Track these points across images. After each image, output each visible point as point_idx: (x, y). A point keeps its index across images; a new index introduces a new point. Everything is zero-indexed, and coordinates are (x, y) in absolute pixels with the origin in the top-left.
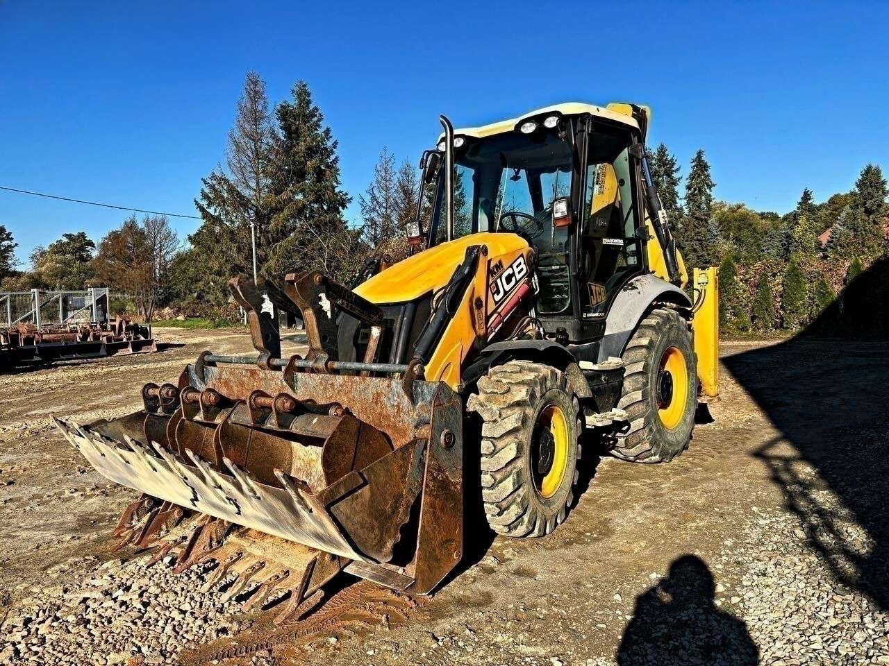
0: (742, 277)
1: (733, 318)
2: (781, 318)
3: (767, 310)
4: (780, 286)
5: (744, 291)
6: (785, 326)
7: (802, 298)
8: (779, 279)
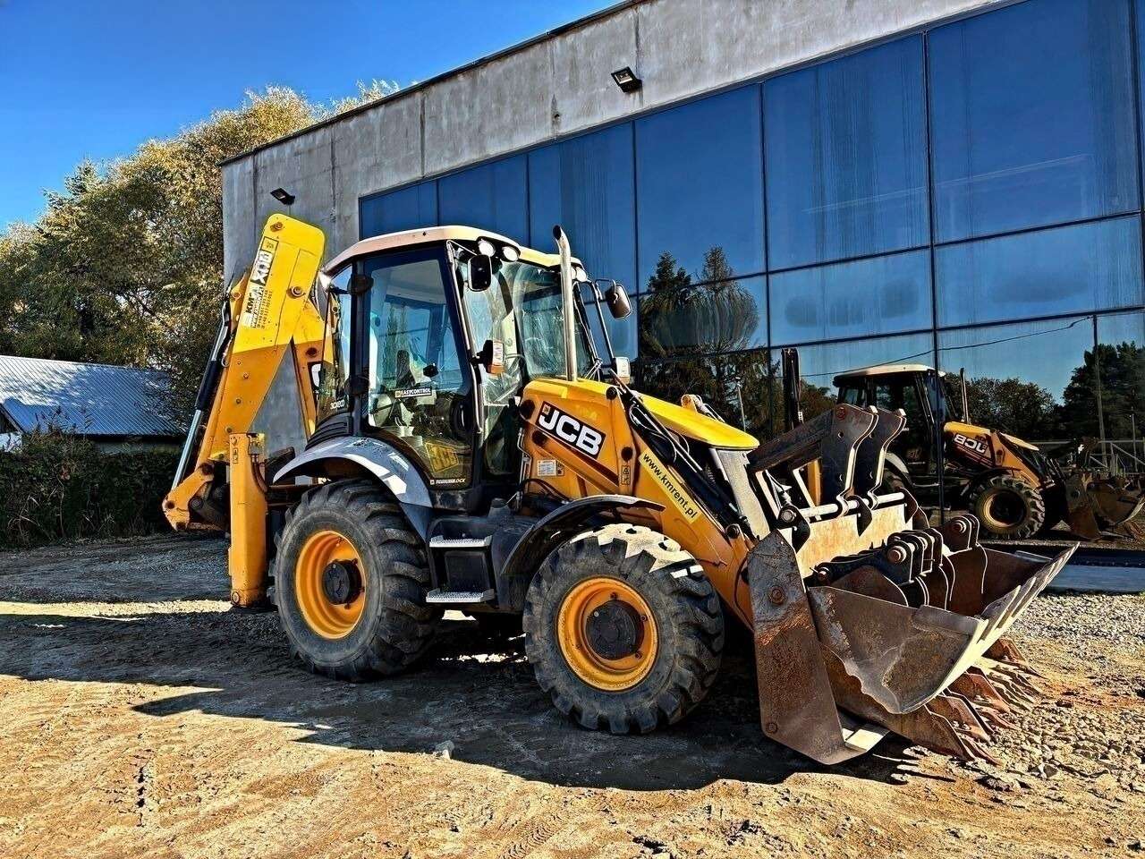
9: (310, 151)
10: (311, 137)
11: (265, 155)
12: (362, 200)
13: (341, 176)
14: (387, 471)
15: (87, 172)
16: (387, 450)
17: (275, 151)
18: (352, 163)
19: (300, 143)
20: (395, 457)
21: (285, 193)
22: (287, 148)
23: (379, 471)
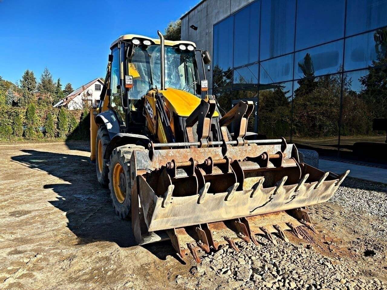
0: (38, 114)
1: (36, 133)
2: (58, 133)
3: (52, 129)
4: (56, 119)
5: (40, 120)
6: (60, 136)
7: (66, 124)
8: (55, 116)
9: (202, 10)
10: (201, 6)
11: (191, 14)
12: (214, 25)
13: (209, 18)
14: (108, 121)
15: (171, 26)
16: (112, 114)
17: (193, 12)
18: (212, 13)
19: (199, 8)
20: (113, 117)
21: (194, 26)
22: (196, 10)
23: (106, 121)
